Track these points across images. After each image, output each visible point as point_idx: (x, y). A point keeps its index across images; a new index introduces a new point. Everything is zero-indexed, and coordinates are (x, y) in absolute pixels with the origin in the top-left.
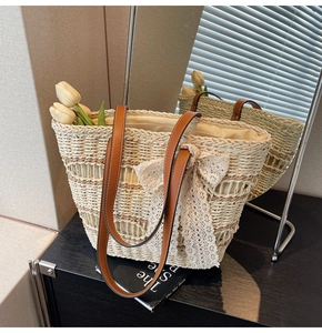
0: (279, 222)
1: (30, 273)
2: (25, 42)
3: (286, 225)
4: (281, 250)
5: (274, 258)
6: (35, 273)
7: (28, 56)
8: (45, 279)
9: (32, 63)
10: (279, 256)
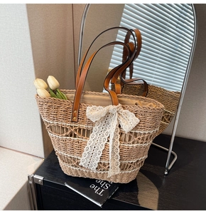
0: (168, 152)
1: (28, 182)
2: (31, 51)
3: (172, 154)
4: (169, 168)
5: (166, 173)
6: (31, 182)
7: (32, 58)
8: (37, 186)
9: (34, 62)
10: (168, 171)
